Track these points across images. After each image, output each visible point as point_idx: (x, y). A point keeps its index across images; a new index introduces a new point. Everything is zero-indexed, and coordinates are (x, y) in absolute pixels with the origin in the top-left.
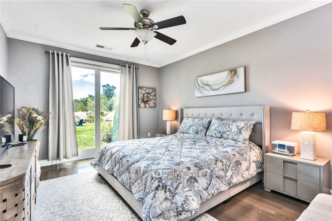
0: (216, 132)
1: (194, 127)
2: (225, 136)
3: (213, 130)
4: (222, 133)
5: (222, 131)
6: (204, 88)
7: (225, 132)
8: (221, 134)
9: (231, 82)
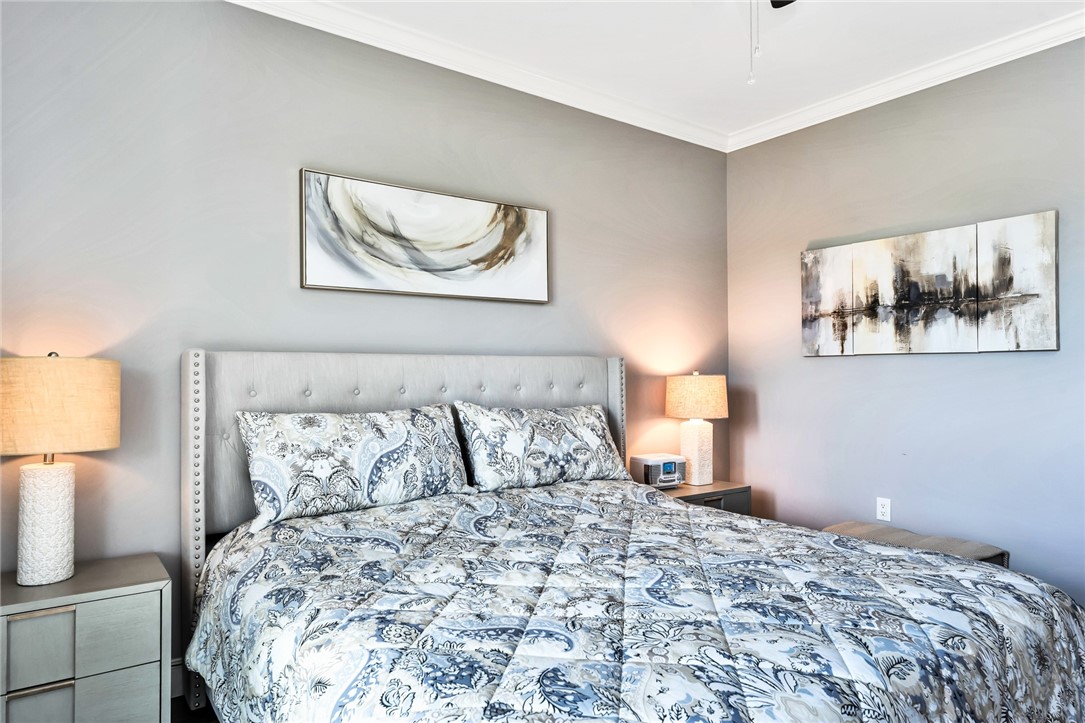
0: (540, 462)
1: (411, 459)
2: (574, 470)
3: (520, 456)
4: (562, 463)
5: (560, 455)
6: (372, 246)
7: (571, 456)
8: (562, 467)
9: (498, 256)
